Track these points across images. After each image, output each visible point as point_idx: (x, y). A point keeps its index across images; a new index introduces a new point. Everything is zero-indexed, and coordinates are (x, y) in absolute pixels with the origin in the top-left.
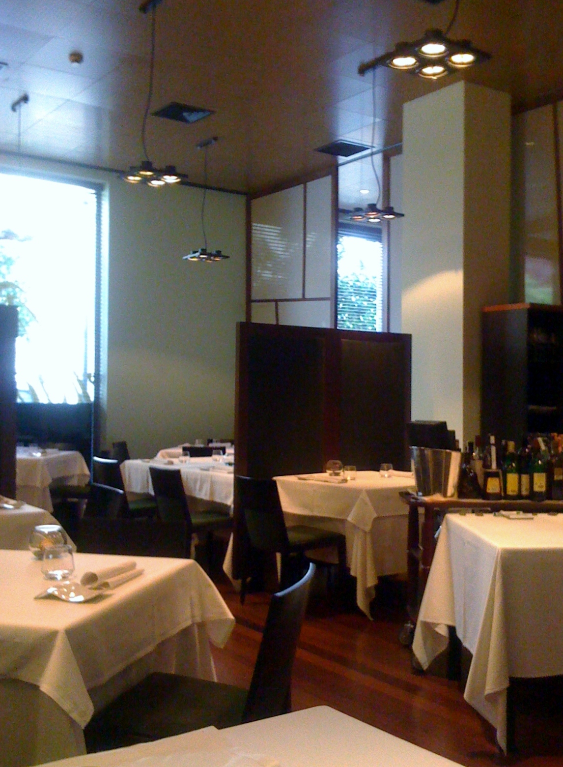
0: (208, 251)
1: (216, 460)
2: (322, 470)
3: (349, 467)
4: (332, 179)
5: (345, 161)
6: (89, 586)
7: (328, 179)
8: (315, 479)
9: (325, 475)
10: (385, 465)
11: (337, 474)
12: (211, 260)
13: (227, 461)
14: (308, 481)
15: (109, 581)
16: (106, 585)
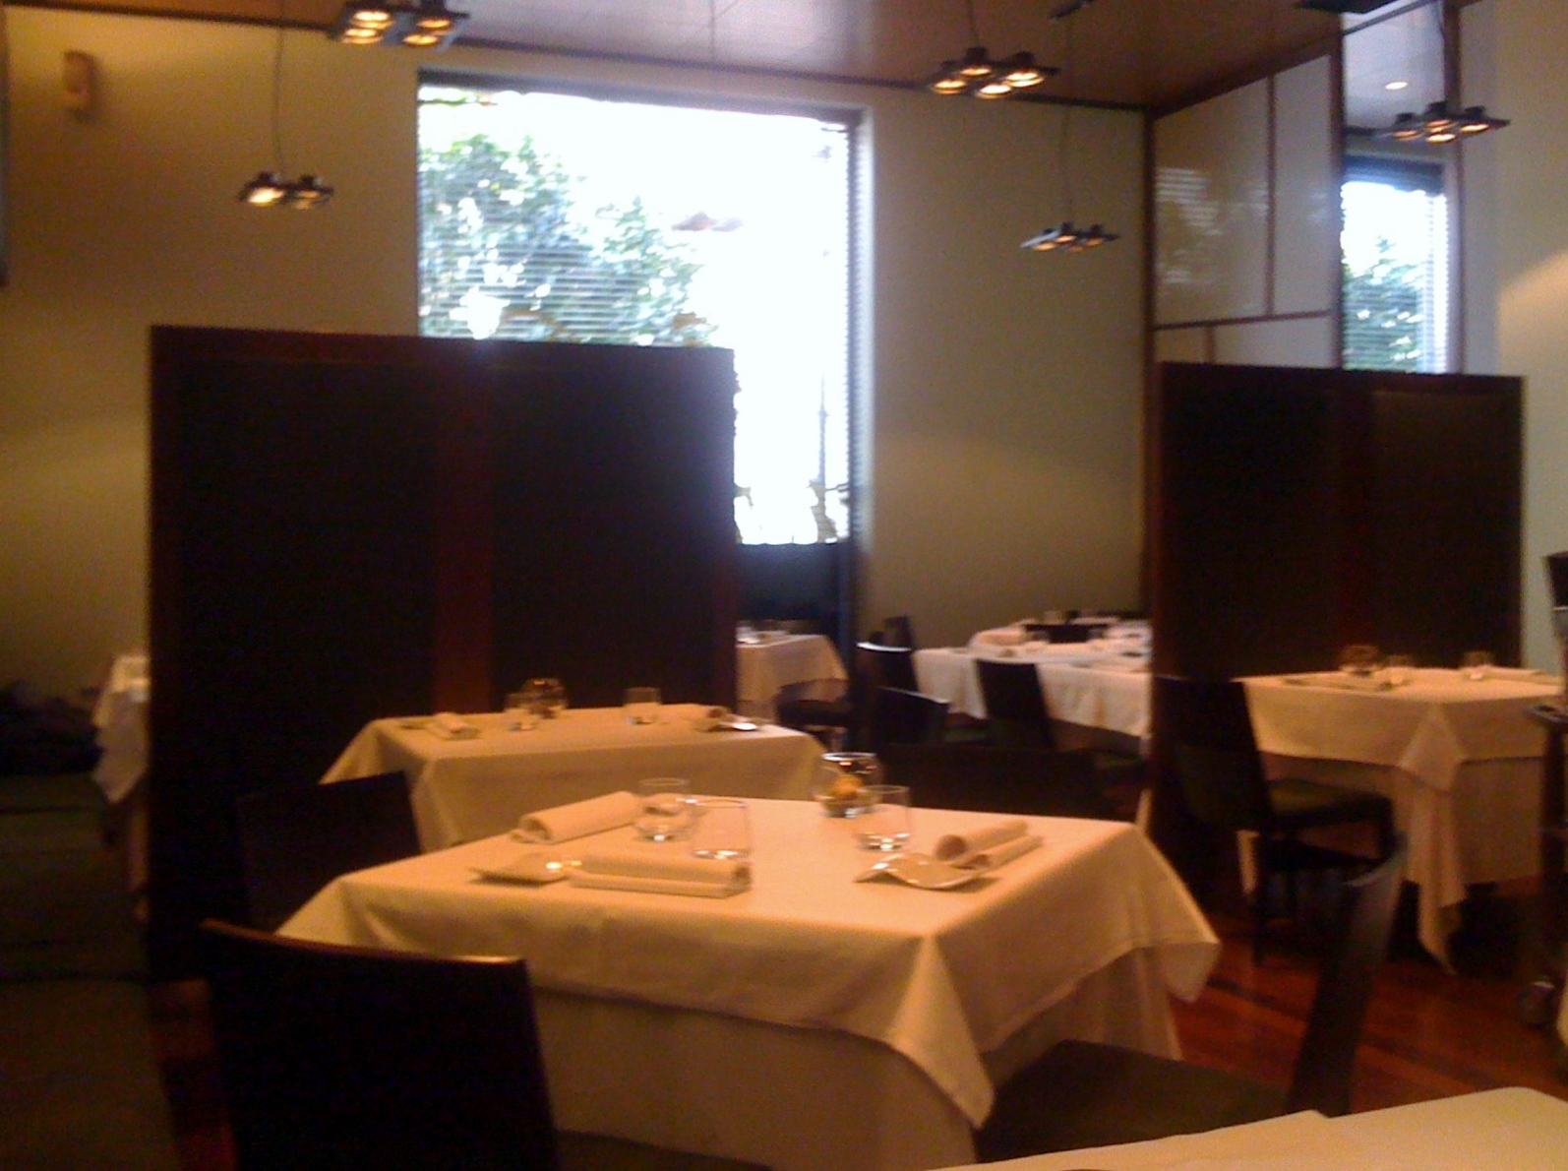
0: (1076, 227)
1: (1097, 649)
2: (1332, 666)
3: (1393, 658)
4: (1331, 61)
5: (1361, 22)
6: (951, 862)
7: (1321, 65)
8: (1320, 683)
9: (1344, 675)
10: (1473, 655)
11: (1367, 674)
12: (1081, 245)
13: (1124, 650)
14: (1304, 688)
15: (987, 852)
16: (982, 860)
